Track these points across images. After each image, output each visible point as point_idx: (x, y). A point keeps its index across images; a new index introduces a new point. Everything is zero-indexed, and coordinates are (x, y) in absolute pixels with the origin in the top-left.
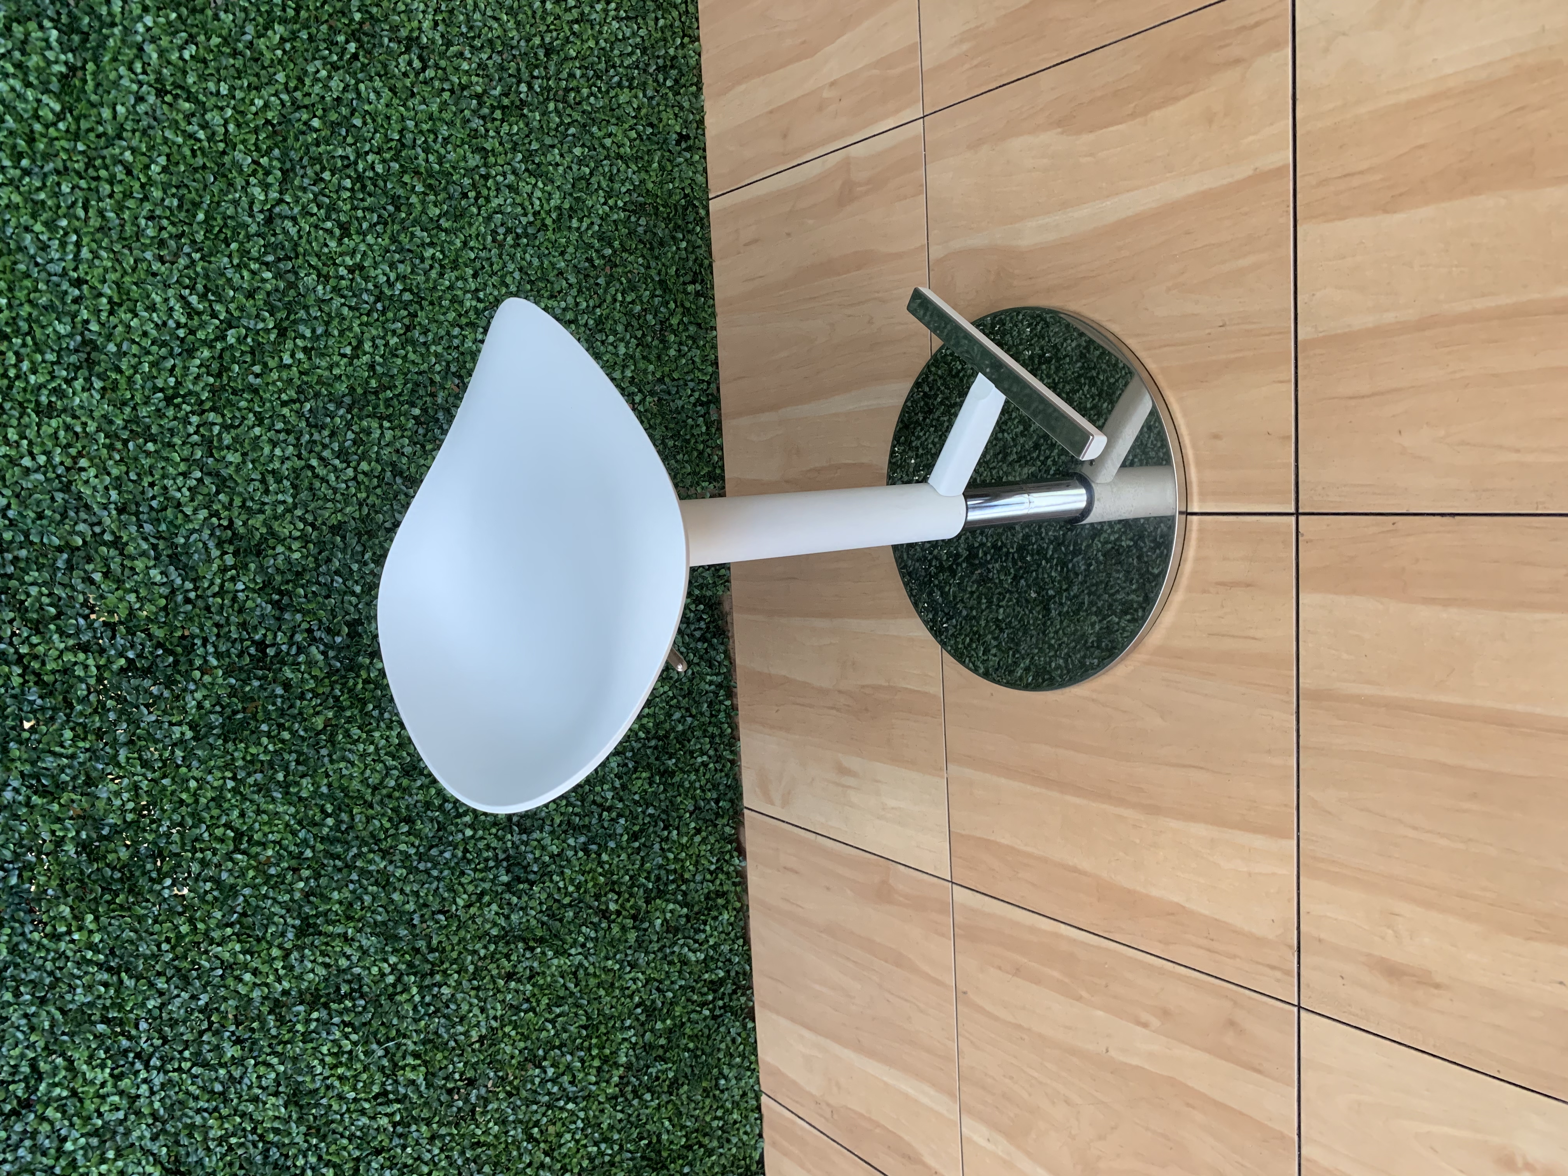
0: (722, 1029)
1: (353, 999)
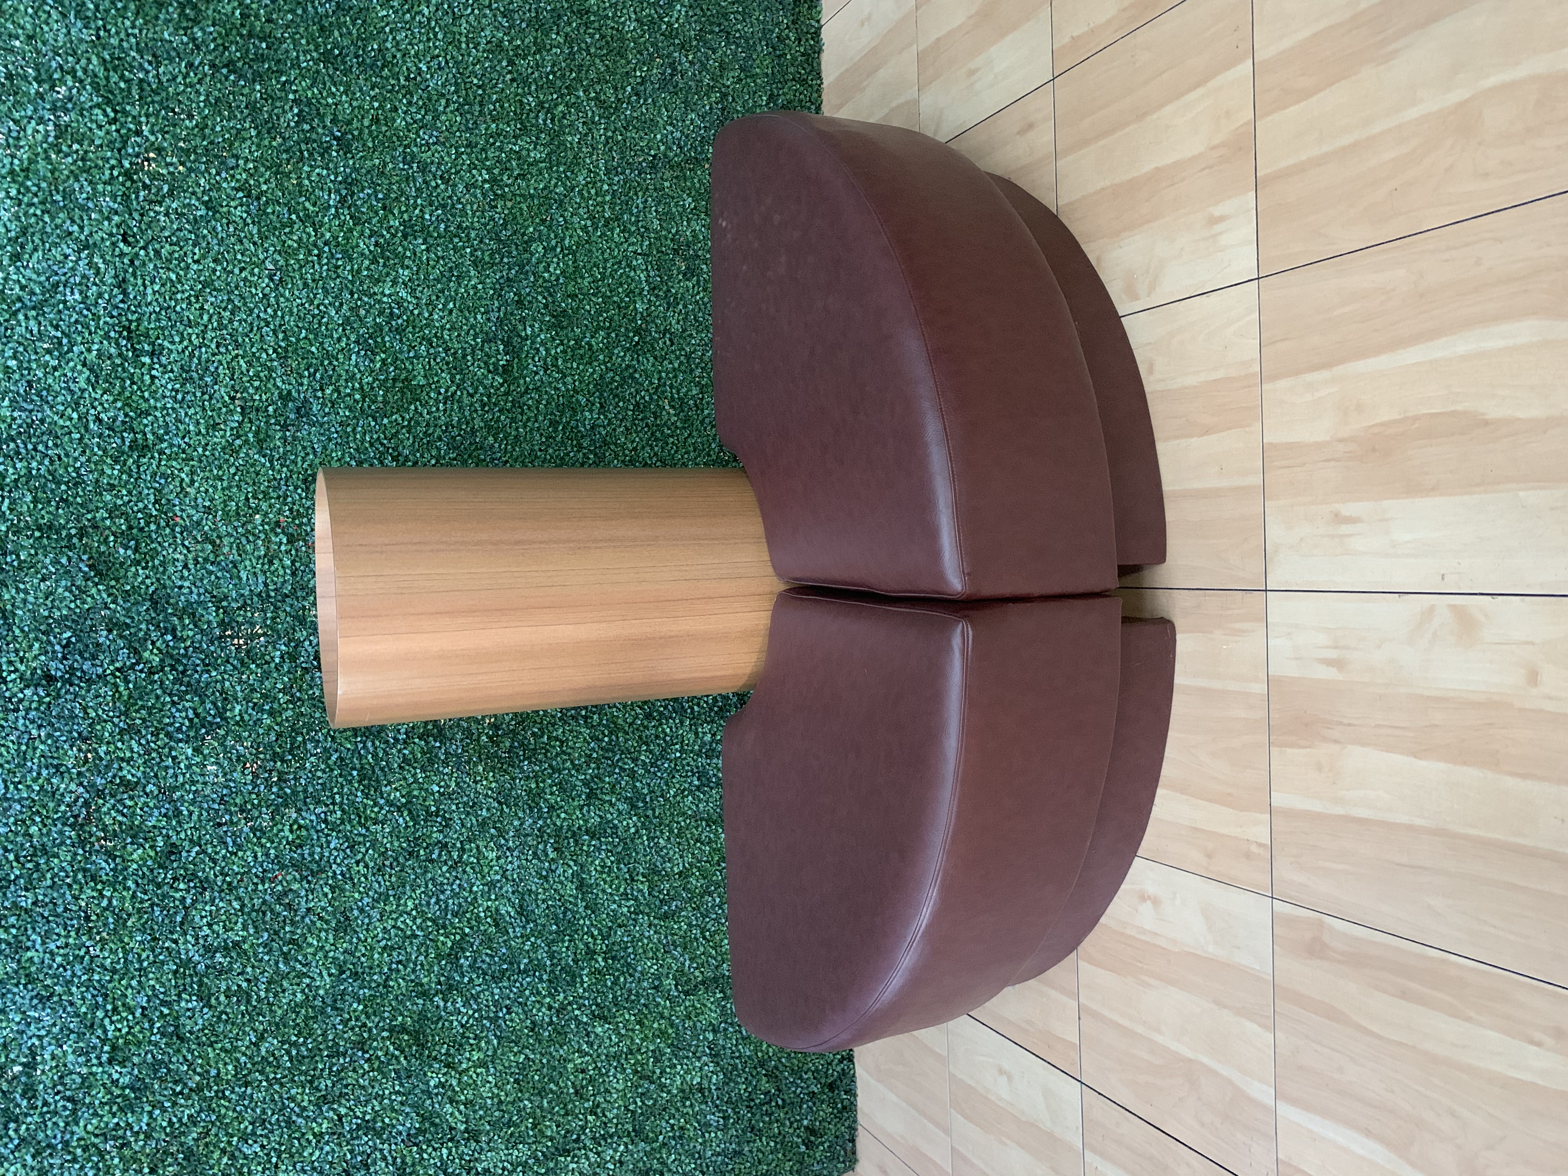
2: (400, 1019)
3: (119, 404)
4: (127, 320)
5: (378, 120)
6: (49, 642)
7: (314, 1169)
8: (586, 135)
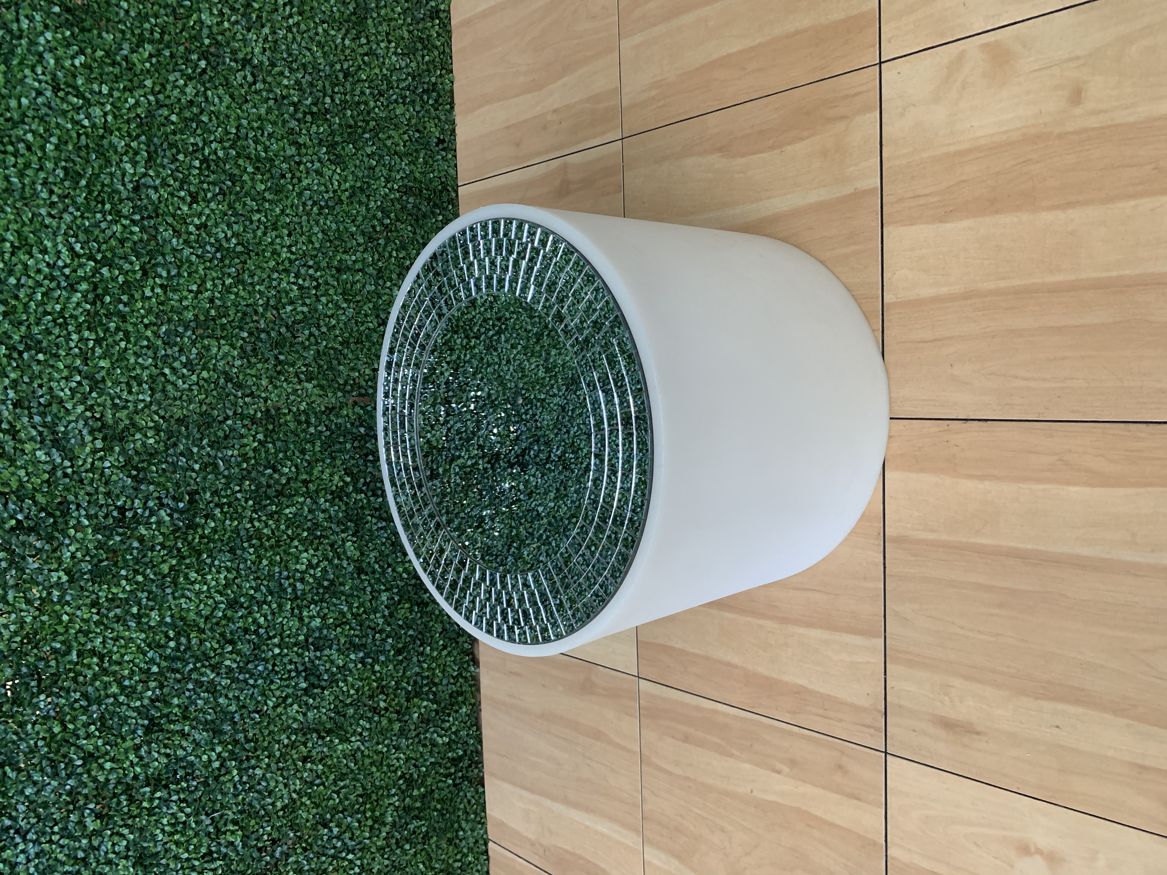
0: (461, 794)
1: (187, 781)
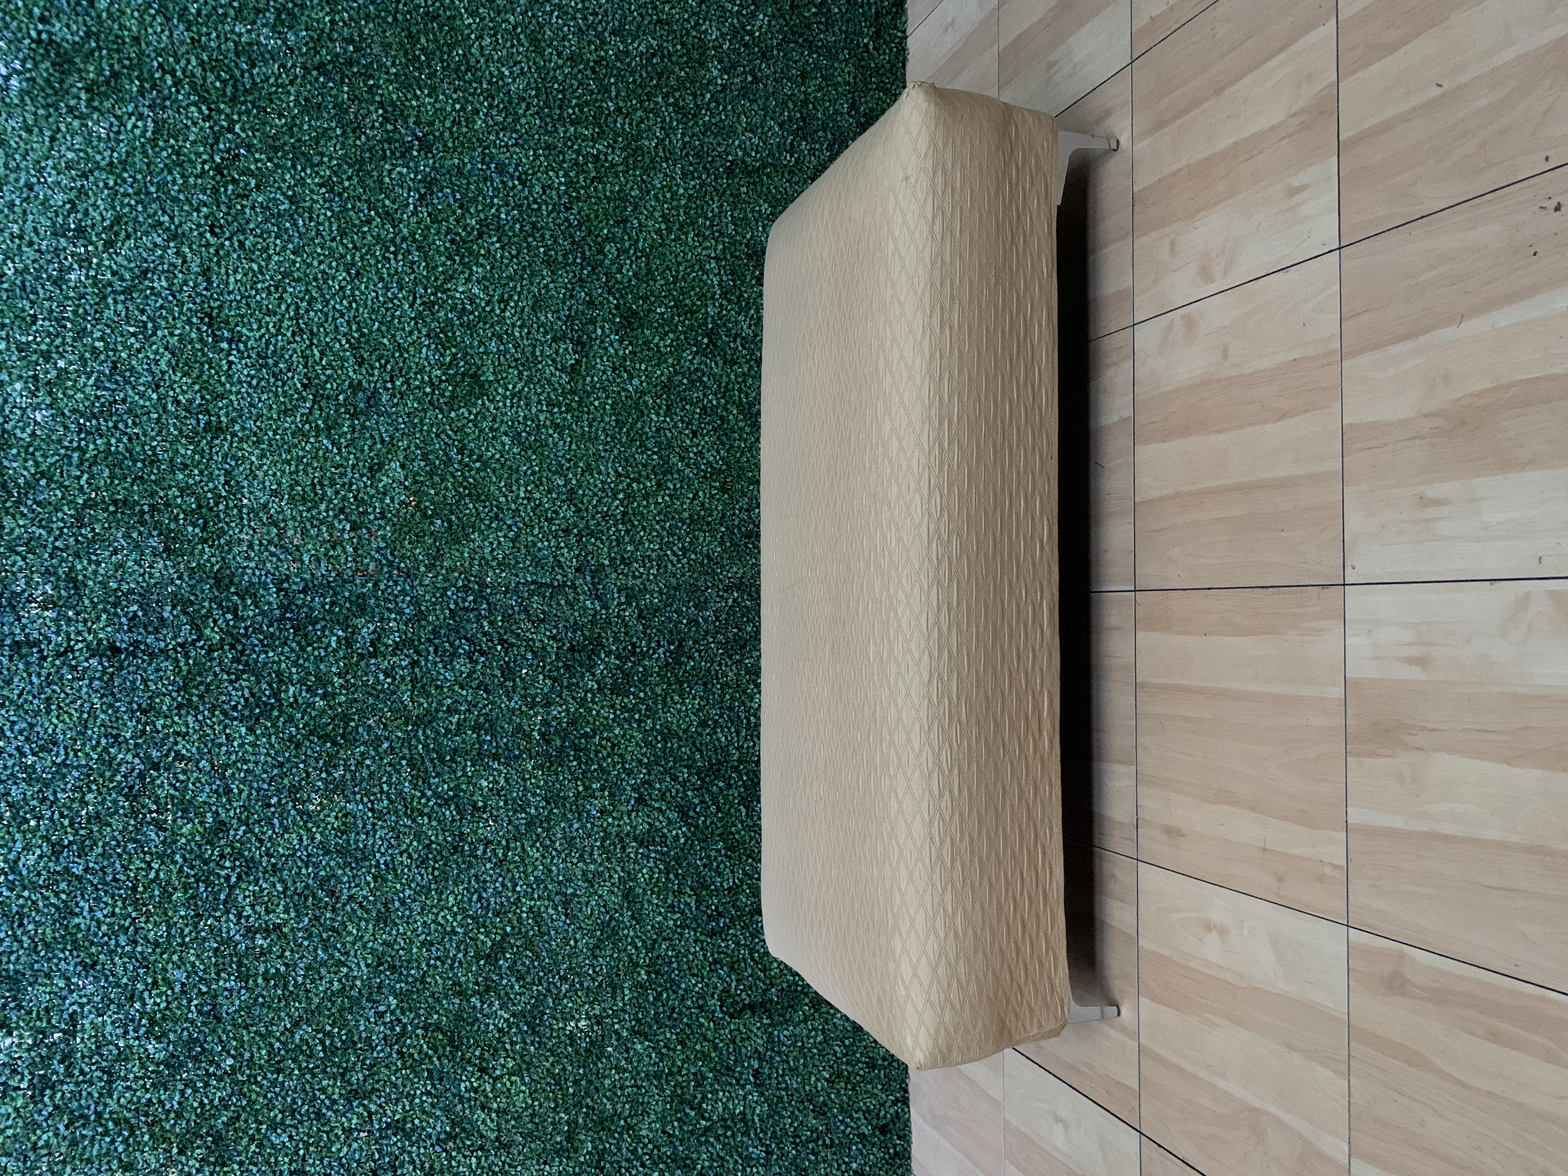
2: (436, 1017)
3: (197, 387)
4: (209, 307)
5: (460, 122)
6: (116, 614)
7: (342, 1165)
8: (663, 140)
